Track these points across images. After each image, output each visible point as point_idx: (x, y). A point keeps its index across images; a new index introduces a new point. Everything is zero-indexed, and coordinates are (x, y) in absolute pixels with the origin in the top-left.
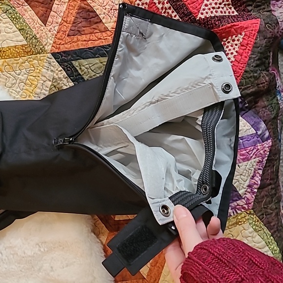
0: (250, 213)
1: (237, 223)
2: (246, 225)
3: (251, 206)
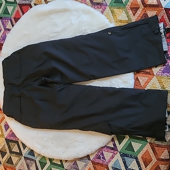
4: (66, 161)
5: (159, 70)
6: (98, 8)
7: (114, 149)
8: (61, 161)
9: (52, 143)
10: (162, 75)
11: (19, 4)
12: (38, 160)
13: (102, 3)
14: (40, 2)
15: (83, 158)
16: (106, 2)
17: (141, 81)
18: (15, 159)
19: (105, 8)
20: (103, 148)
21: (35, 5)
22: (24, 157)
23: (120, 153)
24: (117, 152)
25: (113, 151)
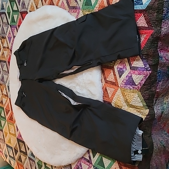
0: (138, 91)
1: (133, 92)
2: (136, 94)
3: (139, 89)
4: (55, 167)
5: (122, 81)
6: (74, 12)
7: (89, 161)
8: (52, 166)
9: (44, 148)
10: (125, 88)
11: (20, 12)
12: (36, 161)
13: (76, 7)
14: (33, 9)
15: (67, 166)
16: (80, 5)
17: (109, 92)
18: (23, 158)
19: (79, 12)
20: (81, 159)
21: (30, 12)
22: (29, 157)
23: (94, 167)
24: (92, 165)
25: (88, 163)
